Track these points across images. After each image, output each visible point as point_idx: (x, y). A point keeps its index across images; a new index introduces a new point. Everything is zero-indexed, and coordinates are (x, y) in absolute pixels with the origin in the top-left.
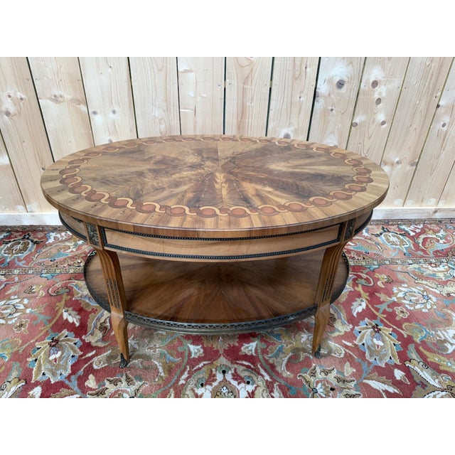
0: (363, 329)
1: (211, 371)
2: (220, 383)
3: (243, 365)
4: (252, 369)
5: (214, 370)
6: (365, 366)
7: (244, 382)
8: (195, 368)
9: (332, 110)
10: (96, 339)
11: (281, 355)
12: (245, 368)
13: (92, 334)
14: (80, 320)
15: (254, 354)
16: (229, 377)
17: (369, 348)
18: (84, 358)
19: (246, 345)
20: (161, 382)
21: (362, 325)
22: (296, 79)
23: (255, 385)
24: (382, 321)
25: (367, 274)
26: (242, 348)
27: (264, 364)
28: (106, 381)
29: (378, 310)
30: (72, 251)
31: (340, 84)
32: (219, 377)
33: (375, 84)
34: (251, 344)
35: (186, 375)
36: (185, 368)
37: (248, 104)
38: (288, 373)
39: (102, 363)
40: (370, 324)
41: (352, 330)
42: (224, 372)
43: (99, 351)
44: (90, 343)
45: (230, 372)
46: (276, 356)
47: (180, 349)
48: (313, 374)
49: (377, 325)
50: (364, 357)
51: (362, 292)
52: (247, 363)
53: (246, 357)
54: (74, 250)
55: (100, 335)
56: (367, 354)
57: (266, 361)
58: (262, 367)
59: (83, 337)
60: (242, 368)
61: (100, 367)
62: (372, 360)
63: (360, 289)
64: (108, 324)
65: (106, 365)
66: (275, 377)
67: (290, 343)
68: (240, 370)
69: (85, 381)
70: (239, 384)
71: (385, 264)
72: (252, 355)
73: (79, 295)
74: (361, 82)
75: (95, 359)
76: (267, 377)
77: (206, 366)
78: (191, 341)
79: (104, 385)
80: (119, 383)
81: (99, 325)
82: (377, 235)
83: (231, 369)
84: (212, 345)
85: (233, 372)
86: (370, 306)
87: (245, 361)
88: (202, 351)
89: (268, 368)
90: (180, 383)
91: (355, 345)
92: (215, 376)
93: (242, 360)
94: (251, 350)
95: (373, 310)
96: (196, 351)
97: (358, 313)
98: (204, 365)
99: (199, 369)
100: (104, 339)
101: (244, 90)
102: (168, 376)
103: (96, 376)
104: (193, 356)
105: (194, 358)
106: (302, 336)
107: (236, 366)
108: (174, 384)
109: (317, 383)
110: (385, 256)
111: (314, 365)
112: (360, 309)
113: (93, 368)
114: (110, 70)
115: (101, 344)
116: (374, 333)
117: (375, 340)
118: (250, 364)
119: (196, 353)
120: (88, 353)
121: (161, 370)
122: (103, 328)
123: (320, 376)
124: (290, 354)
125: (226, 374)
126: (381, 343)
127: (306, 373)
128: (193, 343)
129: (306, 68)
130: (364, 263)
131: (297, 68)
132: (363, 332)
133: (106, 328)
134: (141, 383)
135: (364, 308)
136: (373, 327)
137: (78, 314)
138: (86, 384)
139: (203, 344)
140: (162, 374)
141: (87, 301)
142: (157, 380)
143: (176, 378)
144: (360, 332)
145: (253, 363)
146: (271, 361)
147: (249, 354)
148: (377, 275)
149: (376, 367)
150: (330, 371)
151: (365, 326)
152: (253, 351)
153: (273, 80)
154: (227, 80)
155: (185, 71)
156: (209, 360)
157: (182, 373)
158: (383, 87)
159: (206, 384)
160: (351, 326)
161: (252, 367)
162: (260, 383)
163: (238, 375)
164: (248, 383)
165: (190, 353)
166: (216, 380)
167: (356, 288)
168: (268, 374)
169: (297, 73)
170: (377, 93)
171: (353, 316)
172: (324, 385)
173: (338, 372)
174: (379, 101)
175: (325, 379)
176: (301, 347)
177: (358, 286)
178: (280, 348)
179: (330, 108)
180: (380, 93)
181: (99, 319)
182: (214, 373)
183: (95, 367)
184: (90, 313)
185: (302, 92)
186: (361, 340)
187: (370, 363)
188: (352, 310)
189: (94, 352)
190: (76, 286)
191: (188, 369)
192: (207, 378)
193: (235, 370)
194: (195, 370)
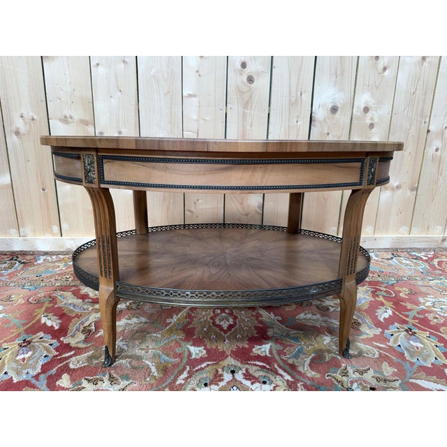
0: (396, 332)
1: (217, 371)
2: (228, 383)
3: (256, 365)
4: (268, 369)
5: (220, 370)
6: (407, 366)
7: (260, 382)
8: (197, 368)
9: (328, 134)
10: (77, 340)
11: (302, 356)
12: (259, 368)
13: (72, 336)
14: (61, 324)
15: (268, 355)
16: (239, 376)
17: (406, 349)
18: (59, 358)
19: (259, 347)
20: (153, 381)
21: (392, 329)
22: (292, 104)
23: (273, 385)
24: (414, 325)
25: (386, 287)
26: (254, 350)
27: (282, 364)
28: (83, 380)
29: (407, 316)
30: (62, 270)
31: (334, 110)
32: (227, 377)
33: (366, 110)
34: (264, 346)
35: (185, 375)
36: (184, 369)
37: (248, 127)
38: (313, 373)
39: (81, 362)
40: (403, 328)
41: (382, 333)
42: (233, 372)
43: (78, 351)
44: (69, 344)
45: (240, 372)
46: (296, 356)
47: (178, 350)
48: (345, 374)
49: (411, 330)
50: (404, 357)
51: (384, 301)
52: (261, 364)
53: (258, 358)
54: (64, 268)
55: (82, 337)
56: (406, 355)
57: (285, 362)
58: (280, 367)
59: (61, 339)
60: (255, 368)
61: (78, 366)
62: (414, 360)
63: (381, 299)
64: (93, 327)
65: (86, 364)
66: (298, 377)
67: (312, 345)
68: (252, 370)
69: (57, 380)
70: (252, 384)
71: (403, 280)
72: (266, 356)
73: (64, 303)
74: (353, 108)
75: (73, 359)
76: (288, 377)
77: (210, 367)
78: (191, 343)
79: (80, 385)
80: (100, 383)
81: (82, 328)
82: (388, 259)
83: (241, 369)
84: (217, 347)
85: (244, 372)
86: (397, 313)
87: (259, 361)
88: (204, 352)
89: (287, 368)
90: (178, 383)
91: (389, 346)
92: (221, 375)
93: (255, 360)
94: (265, 352)
95: (401, 316)
96: (198, 352)
97: (385, 319)
98: (208, 365)
99: (202, 369)
100: (86, 341)
101: (244, 114)
102: (162, 375)
103: (71, 375)
104: (193, 357)
105: (195, 359)
106: (325, 338)
107: (247, 366)
108: (170, 384)
109: (352, 383)
110: (401, 273)
111: (343, 365)
112: (386, 316)
113: (68, 367)
114: (119, 94)
115: (81, 345)
116: (409, 336)
117: (411, 342)
118: (264, 365)
119: (196, 354)
120: (65, 353)
121: (153, 369)
122: (87, 331)
123: (354, 376)
124: (313, 355)
125: (236, 375)
126: (420, 345)
127: (336, 373)
128: (194, 345)
129: (301, 94)
130: (380, 279)
131: (293, 94)
132: (395, 335)
133: (90, 331)
134: (127, 383)
135: (391, 314)
136: (406, 331)
137: (59, 319)
138: (57, 383)
139: (205, 346)
140: (156, 374)
141: (72, 308)
142: (148, 379)
143: (172, 377)
144: (392, 335)
145: (268, 364)
146: (290, 361)
147: (263, 355)
148: (397, 288)
149: (421, 367)
150: (366, 371)
151: (396, 330)
152: (268, 353)
153: (271, 105)
154: (228, 105)
155: (190, 96)
156: (214, 360)
157: (181, 373)
158: (374, 112)
159: (211, 384)
160: (380, 330)
161: (268, 367)
162: (280, 383)
163: (250, 375)
164: (264, 383)
165: (190, 354)
166: (223, 380)
167: (377, 298)
168: (289, 374)
169: (293, 99)
170: (368, 118)
171: (380, 321)
172: (361, 384)
173: (375, 372)
174: (372, 126)
175: (360, 379)
176: (324, 348)
177: (379, 297)
178: (299, 350)
179: (327, 132)
180: (372, 119)
181: (82, 323)
182: (220, 372)
183: (72, 366)
184: (73, 317)
185: (298, 117)
186: (395, 342)
187: (412, 364)
188: (377, 316)
189: (73, 352)
190: (61, 296)
191: (188, 369)
192: (211, 378)
193: (247, 370)
194: (197, 371)
